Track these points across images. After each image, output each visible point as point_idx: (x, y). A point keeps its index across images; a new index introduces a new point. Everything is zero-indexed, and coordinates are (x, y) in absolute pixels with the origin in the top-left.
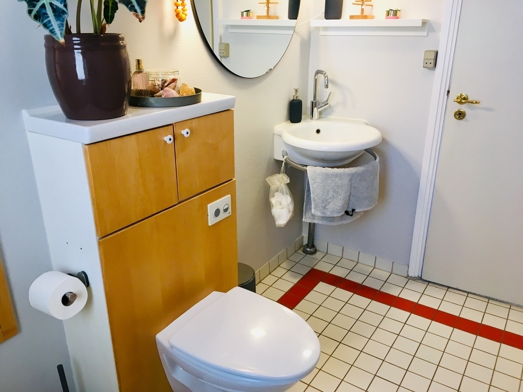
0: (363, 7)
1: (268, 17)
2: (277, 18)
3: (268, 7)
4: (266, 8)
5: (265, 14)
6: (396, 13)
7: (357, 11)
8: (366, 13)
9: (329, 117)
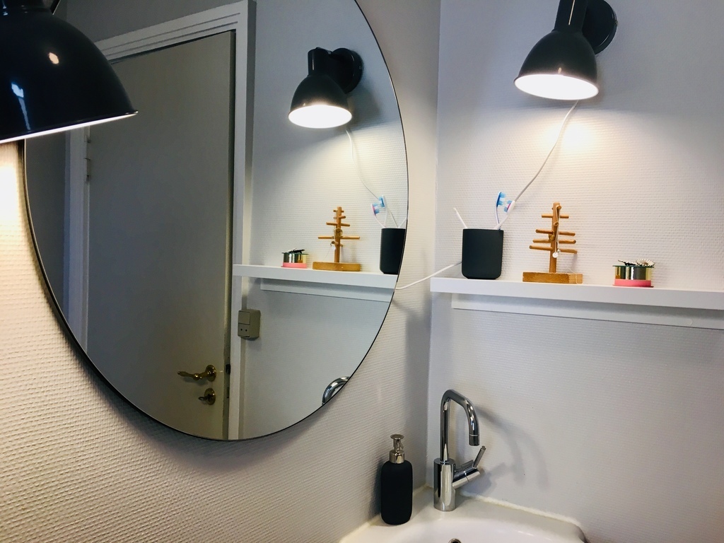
0: (555, 255)
1: (338, 266)
2: (358, 268)
3: (338, 246)
4: (334, 248)
5: (332, 260)
6: (641, 272)
7: (540, 262)
8: (561, 269)
9: (480, 497)
